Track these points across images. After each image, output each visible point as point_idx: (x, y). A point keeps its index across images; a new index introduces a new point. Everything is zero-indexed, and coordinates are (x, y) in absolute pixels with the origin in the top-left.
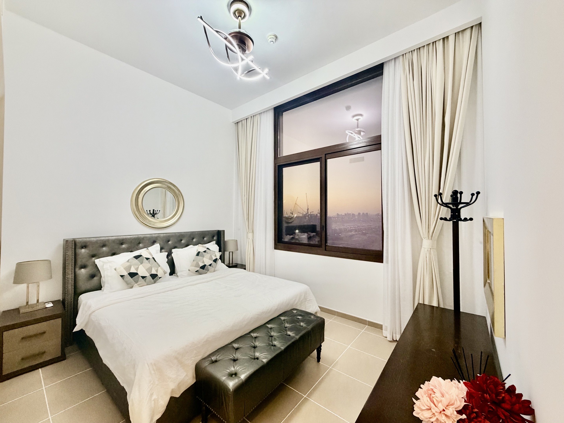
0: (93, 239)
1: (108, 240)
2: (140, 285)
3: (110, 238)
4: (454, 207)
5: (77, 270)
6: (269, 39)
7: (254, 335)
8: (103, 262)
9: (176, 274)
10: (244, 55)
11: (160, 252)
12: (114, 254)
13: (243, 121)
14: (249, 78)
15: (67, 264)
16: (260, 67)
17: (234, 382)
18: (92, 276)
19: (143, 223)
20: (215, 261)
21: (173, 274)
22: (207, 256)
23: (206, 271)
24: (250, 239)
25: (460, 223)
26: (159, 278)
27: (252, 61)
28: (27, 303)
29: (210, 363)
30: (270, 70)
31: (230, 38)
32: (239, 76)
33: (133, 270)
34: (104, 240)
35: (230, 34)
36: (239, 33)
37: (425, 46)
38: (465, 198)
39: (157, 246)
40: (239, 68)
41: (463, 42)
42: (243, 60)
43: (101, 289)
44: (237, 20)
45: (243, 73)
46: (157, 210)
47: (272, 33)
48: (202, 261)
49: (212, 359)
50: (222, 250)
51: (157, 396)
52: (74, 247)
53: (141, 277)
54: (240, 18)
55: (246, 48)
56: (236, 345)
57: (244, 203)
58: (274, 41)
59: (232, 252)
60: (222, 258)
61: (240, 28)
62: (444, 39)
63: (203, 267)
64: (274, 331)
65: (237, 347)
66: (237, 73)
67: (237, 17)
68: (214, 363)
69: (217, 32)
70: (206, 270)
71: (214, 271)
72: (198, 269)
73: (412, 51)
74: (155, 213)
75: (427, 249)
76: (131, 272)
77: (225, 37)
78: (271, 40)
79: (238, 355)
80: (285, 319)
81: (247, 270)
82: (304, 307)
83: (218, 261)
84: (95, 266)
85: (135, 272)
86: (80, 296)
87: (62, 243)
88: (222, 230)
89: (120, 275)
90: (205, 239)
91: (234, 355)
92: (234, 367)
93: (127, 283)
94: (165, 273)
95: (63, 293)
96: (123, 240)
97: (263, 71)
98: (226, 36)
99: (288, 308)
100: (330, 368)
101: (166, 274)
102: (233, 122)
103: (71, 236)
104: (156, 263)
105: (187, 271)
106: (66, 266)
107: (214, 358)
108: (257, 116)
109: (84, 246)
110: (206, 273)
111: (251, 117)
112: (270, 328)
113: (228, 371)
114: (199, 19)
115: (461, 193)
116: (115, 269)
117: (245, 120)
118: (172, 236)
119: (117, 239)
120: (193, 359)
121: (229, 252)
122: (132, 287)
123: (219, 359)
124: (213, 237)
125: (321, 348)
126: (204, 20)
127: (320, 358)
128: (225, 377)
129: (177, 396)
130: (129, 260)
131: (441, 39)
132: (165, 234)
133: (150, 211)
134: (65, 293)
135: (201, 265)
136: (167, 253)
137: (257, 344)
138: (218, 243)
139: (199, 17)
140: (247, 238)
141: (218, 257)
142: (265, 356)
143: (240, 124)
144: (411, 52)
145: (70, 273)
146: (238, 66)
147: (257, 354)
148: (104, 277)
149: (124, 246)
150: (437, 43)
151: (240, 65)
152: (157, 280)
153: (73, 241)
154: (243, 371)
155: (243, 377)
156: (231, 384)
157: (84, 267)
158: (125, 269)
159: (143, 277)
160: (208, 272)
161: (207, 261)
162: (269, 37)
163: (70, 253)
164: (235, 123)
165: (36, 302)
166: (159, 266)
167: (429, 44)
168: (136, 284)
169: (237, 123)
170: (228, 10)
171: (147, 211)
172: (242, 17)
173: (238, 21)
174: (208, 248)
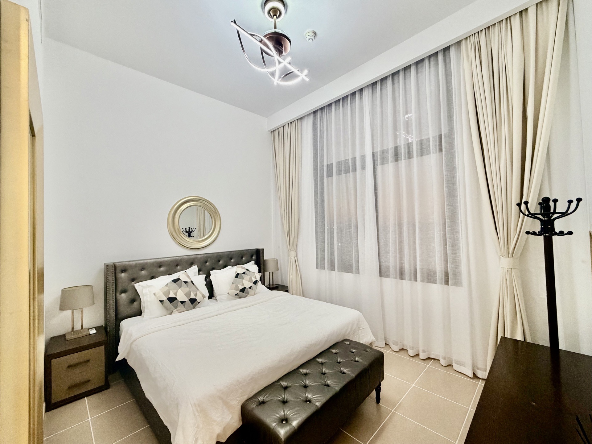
0: (131, 263)
1: (146, 263)
2: (179, 311)
3: (149, 261)
4: (545, 218)
5: (118, 294)
6: (307, 37)
7: (303, 371)
8: (142, 286)
9: (215, 297)
10: (281, 57)
11: (197, 274)
12: (152, 278)
13: (280, 129)
14: (286, 83)
15: (108, 289)
16: (298, 69)
17: (285, 430)
18: (133, 301)
19: (180, 244)
20: (255, 283)
21: (212, 298)
22: (246, 277)
23: (246, 295)
24: (292, 257)
25: (555, 238)
26: (198, 303)
27: (290, 63)
28: (73, 329)
29: (257, 404)
30: (309, 71)
31: (265, 40)
32: (276, 81)
33: (172, 295)
34: (142, 263)
35: (265, 36)
36: (275, 33)
37: (495, 24)
38: (561, 207)
39: (195, 268)
40: (275, 72)
41: (548, 13)
42: (280, 63)
43: (141, 315)
44: (272, 19)
45: (280, 77)
46: (193, 228)
47: (311, 30)
48: (241, 283)
49: (259, 400)
50: (262, 270)
51: (202, 442)
52: (114, 272)
53: (181, 302)
54: (275, 17)
55: (283, 49)
56: (284, 383)
57: (284, 219)
58: (313, 38)
59: (273, 272)
60: (262, 279)
61: (275, 28)
62: (521, 12)
63: (243, 290)
64: (325, 367)
65: (285, 386)
66: (274, 78)
67: (272, 15)
68: (262, 404)
69: (252, 35)
70: (246, 293)
71: (255, 294)
72: (238, 292)
73: (478, 32)
74: (191, 231)
75: (506, 269)
76: (170, 297)
77: (260, 40)
78: (309, 37)
79: (286, 396)
80: (337, 352)
81: (290, 293)
82: (357, 337)
83: (258, 283)
84: (134, 290)
85: (174, 296)
86: (121, 322)
87: (103, 267)
88: (261, 249)
89: (160, 301)
90: (243, 259)
91: (283, 396)
92: (284, 412)
93: (167, 309)
94: (204, 297)
95: (105, 320)
96: (161, 262)
97: (302, 74)
98: (261, 38)
99: (339, 339)
100: (393, 411)
101: (204, 299)
102: (269, 131)
103: (111, 261)
104: (194, 286)
105: (226, 294)
106: (108, 291)
107: (261, 399)
108: (295, 122)
109: (124, 270)
110: (246, 297)
111: (289, 124)
112: (321, 362)
113: (278, 415)
114: (233, 24)
115: (555, 201)
116: (155, 294)
117: (282, 128)
118: (210, 257)
119: (155, 262)
120: (239, 399)
121: (269, 272)
122: (171, 313)
123: (267, 399)
124: (252, 256)
125: (381, 387)
126: (237, 24)
127: (380, 399)
128: (275, 424)
129: (223, 441)
130: (167, 284)
131: (516, 14)
132: (202, 255)
133: (186, 229)
134: (107, 320)
135: (241, 287)
136: (205, 276)
137: (308, 382)
138: (258, 263)
139: (232, 21)
140: (289, 256)
141: (258, 279)
142: (319, 399)
143: (276, 133)
144: (477, 34)
145: (111, 298)
146: (275, 70)
147: (309, 396)
148: (144, 302)
149: (162, 269)
150: (512, 19)
151: (277, 68)
152: (196, 305)
153: (113, 265)
154: (295, 416)
155: (295, 423)
156: (282, 432)
157: (124, 291)
158: (164, 294)
159: (182, 302)
160: (248, 295)
161: (247, 284)
162: (307, 34)
163: (111, 279)
164: (272, 132)
165: (80, 328)
166: (198, 290)
167: (501, 21)
168: (175, 310)
169: (273, 131)
170: (262, 11)
171: (183, 229)
172: (277, 16)
173: (273, 21)
174: (247, 270)
